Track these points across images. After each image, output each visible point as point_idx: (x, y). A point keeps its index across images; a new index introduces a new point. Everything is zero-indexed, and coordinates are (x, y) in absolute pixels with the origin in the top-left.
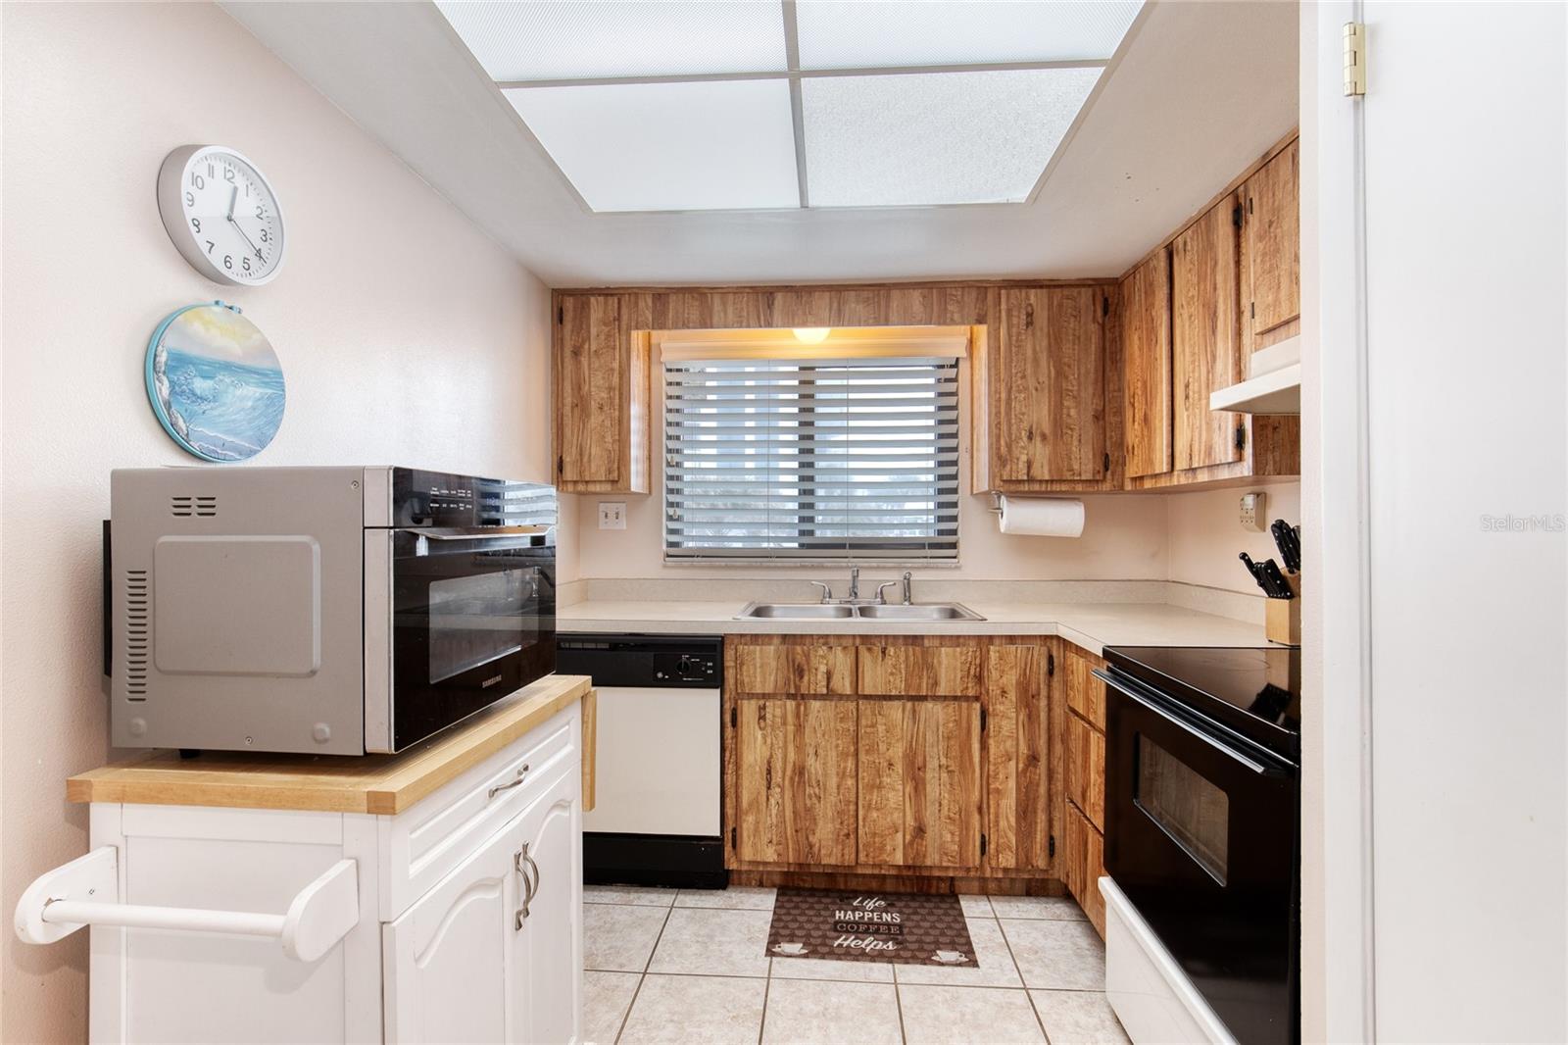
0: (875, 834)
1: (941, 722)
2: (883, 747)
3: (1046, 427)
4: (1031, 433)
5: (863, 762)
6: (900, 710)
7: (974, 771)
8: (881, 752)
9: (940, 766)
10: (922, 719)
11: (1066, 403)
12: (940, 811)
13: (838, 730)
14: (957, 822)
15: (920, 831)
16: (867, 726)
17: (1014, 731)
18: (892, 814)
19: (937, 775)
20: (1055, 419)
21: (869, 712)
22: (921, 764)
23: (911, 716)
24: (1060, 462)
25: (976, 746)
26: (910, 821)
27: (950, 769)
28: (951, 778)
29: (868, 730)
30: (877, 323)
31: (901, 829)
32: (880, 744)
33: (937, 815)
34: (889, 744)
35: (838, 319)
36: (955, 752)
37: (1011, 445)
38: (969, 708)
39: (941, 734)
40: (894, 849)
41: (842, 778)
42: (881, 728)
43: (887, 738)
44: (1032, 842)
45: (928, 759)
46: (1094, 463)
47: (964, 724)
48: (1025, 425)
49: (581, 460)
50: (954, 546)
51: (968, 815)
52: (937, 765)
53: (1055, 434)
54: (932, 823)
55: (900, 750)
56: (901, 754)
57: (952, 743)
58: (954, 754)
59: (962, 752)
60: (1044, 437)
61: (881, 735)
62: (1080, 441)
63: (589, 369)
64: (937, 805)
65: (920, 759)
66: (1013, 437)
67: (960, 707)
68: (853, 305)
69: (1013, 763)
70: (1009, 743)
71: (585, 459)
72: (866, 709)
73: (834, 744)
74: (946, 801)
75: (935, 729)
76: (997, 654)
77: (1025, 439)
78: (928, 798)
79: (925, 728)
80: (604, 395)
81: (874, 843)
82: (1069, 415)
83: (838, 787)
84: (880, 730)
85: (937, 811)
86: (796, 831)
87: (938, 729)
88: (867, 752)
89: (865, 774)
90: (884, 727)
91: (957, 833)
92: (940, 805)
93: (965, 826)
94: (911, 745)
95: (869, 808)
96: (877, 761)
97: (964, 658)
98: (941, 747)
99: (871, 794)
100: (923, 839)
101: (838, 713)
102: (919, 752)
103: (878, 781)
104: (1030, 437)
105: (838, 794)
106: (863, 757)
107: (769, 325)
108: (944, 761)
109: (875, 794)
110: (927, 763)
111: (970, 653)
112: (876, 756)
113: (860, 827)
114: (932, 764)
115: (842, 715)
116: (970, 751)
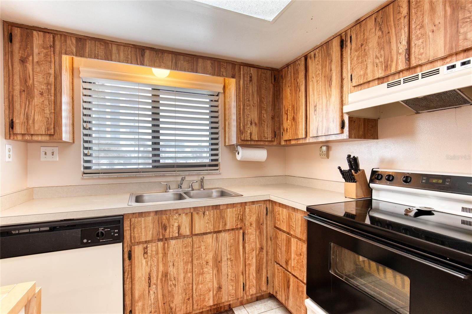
0: (201, 295)
1: (228, 241)
2: (204, 256)
3: (256, 121)
4: (251, 122)
5: (195, 264)
6: (211, 238)
7: (240, 258)
8: (203, 258)
9: (227, 259)
10: (220, 240)
11: (263, 112)
12: (227, 278)
13: (184, 252)
14: (234, 281)
15: (220, 288)
16: (197, 248)
17: (255, 239)
18: (208, 284)
19: (226, 263)
20: (259, 118)
21: (197, 241)
22: (220, 260)
23: (216, 240)
24: (261, 133)
25: (241, 248)
26: (216, 285)
27: (231, 259)
28: (232, 263)
29: (197, 249)
30: (192, 71)
31: (212, 290)
32: (203, 255)
33: (226, 280)
34: (207, 254)
35: (175, 67)
36: (233, 252)
37: (245, 126)
38: (238, 233)
39: (228, 245)
40: (209, 299)
41: (186, 273)
42: (203, 248)
43: (206, 251)
44: (261, 281)
45: (222, 257)
46: (272, 134)
47: (237, 240)
48: (249, 119)
49: (28, 122)
50: (216, 165)
51: (238, 277)
52: (226, 259)
53: (259, 122)
54: (224, 283)
55: (211, 256)
56: (211, 257)
57: (232, 248)
58: (233, 253)
59: (236, 251)
60: (256, 124)
61: (203, 250)
62: (267, 126)
63: (33, 71)
64: (226, 275)
65: (219, 258)
66: (245, 123)
67: (235, 233)
68: (182, 62)
69: (254, 252)
70: (253, 244)
71: (31, 122)
72: (196, 240)
73: (182, 258)
74: (230, 273)
75: (225, 244)
76: (249, 209)
77: (249, 124)
78: (223, 273)
79: (221, 244)
80: (44, 87)
81: (200, 299)
82: (264, 117)
83: (184, 278)
84: (202, 249)
85: (226, 278)
86: (164, 304)
87: (226, 244)
88: (197, 259)
89: (196, 269)
90: (204, 247)
91: (234, 285)
92: (228, 276)
93: (237, 281)
94: (216, 252)
95: (198, 284)
96: (201, 262)
97: (236, 212)
98: (228, 251)
99: (199, 278)
100: (221, 292)
101: (184, 245)
102: (219, 255)
103: (202, 271)
104: (251, 124)
105: (184, 281)
106: (195, 262)
107: (142, 64)
108: (229, 257)
109: (201, 277)
110: (222, 259)
111: (239, 210)
112: (201, 260)
113: (194, 293)
114: (224, 259)
115: (185, 245)
116: (239, 250)
